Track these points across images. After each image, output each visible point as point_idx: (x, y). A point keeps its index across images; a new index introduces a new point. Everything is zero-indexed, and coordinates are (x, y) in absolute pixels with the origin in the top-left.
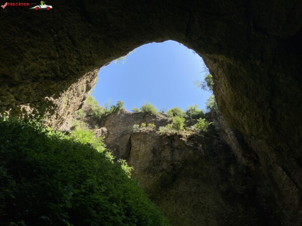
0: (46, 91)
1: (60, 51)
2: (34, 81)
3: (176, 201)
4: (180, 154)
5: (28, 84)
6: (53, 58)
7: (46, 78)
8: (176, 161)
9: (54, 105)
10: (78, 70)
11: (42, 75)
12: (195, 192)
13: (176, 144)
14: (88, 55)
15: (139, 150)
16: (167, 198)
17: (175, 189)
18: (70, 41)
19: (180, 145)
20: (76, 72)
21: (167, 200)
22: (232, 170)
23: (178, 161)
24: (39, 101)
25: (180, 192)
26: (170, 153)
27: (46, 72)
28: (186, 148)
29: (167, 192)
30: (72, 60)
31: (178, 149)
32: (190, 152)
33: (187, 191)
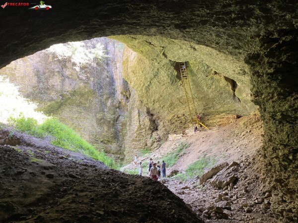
12: (76, 118)
13: (67, 72)
17: (60, 114)
19: (71, 75)
23: (68, 92)
25: (64, 117)
26: (60, 82)
28: (78, 80)
31: (69, 78)
32: (81, 84)
33: (70, 117)
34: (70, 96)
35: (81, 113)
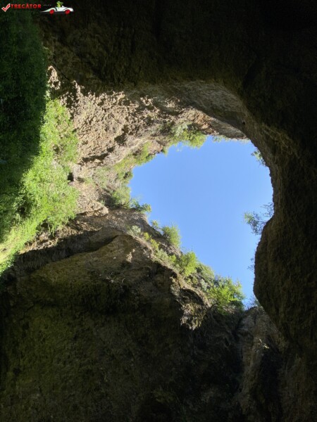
0: (80, 76)
1: (116, 48)
2: (78, 55)
3: (75, 338)
4: (151, 291)
5: (72, 51)
6: (107, 50)
7: (89, 63)
8: (135, 291)
9: (76, 97)
10: (119, 80)
11: (88, 56)
12: (113, 357)
13: (159, 278)
14: (137, 70)
15: (111, 251)
16: (71, 321)
17: (95, 324)
18: (130, 44)
19: (162, 284)
20: (116, 81)
21: (69, 324)
22: (208, 395)
23: (139, 295)
24: (69, 79)
25: (95, 334)
26: (140, 277)
27: (93, 57)
28: (166, 292)
29: (81, 314)
30: (121, 66)
31: (155, 285)
32: (167, 299)
33: (104, 343)
34: (137, 306)
35: (130, 355)
